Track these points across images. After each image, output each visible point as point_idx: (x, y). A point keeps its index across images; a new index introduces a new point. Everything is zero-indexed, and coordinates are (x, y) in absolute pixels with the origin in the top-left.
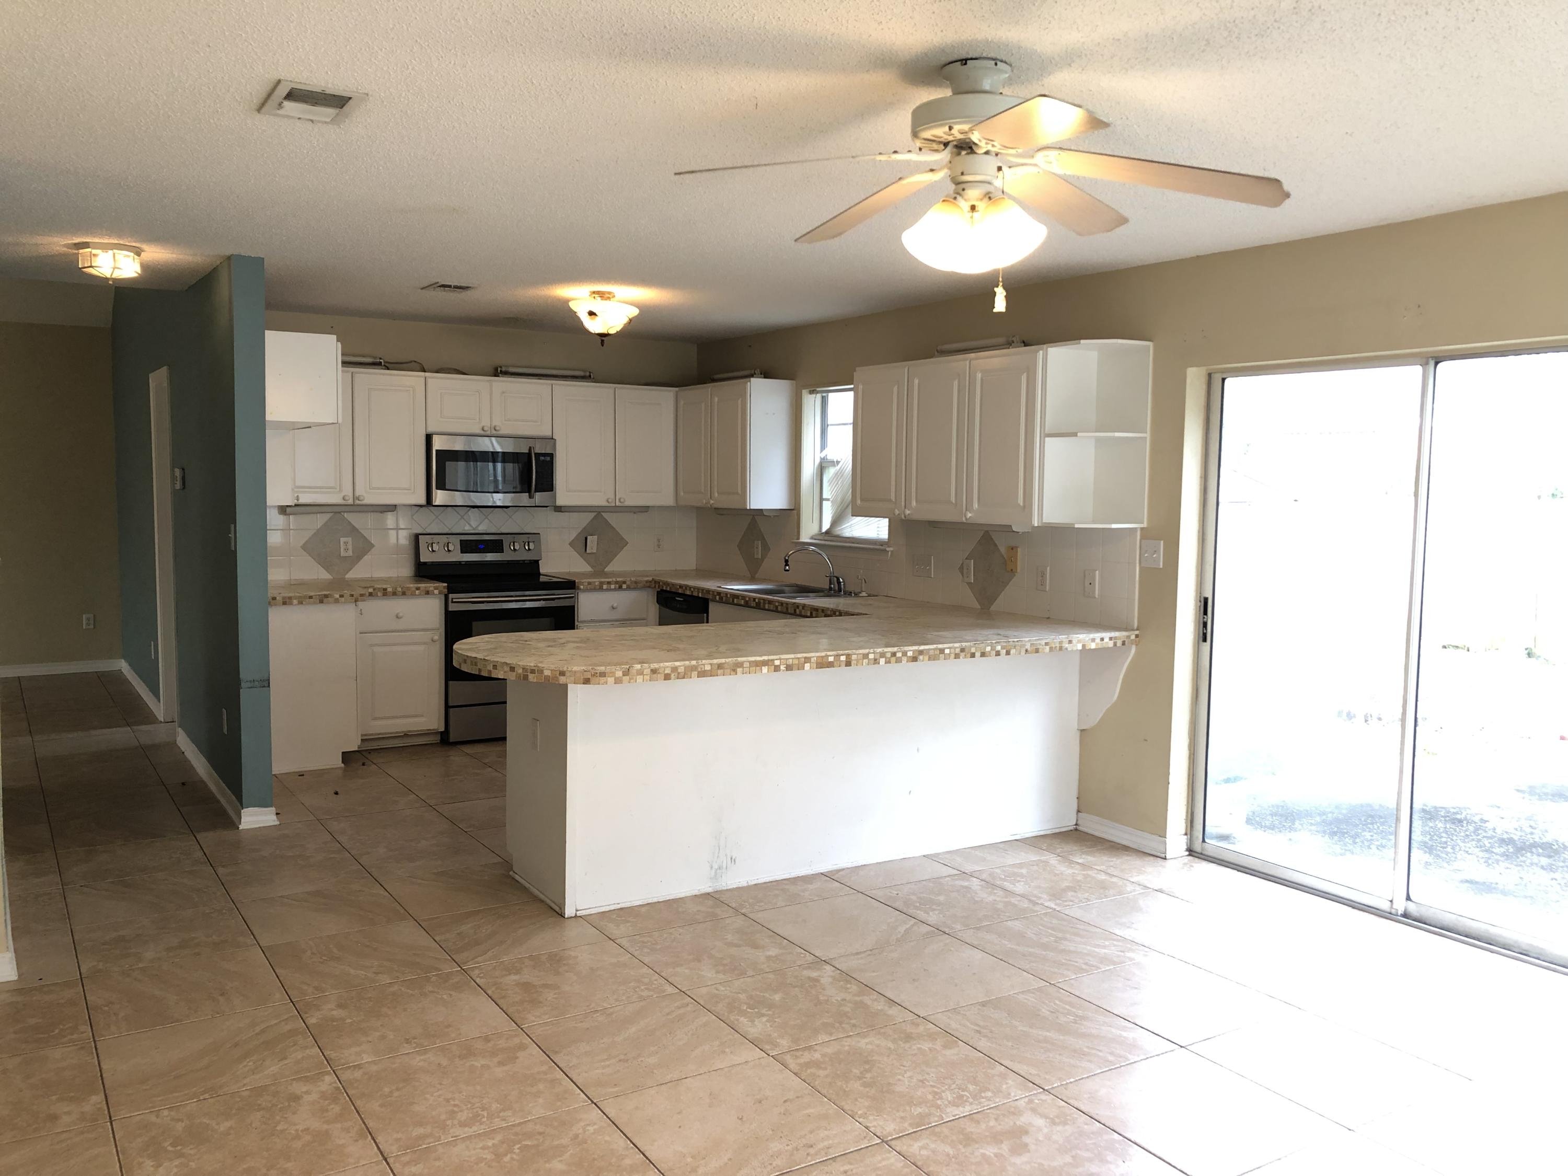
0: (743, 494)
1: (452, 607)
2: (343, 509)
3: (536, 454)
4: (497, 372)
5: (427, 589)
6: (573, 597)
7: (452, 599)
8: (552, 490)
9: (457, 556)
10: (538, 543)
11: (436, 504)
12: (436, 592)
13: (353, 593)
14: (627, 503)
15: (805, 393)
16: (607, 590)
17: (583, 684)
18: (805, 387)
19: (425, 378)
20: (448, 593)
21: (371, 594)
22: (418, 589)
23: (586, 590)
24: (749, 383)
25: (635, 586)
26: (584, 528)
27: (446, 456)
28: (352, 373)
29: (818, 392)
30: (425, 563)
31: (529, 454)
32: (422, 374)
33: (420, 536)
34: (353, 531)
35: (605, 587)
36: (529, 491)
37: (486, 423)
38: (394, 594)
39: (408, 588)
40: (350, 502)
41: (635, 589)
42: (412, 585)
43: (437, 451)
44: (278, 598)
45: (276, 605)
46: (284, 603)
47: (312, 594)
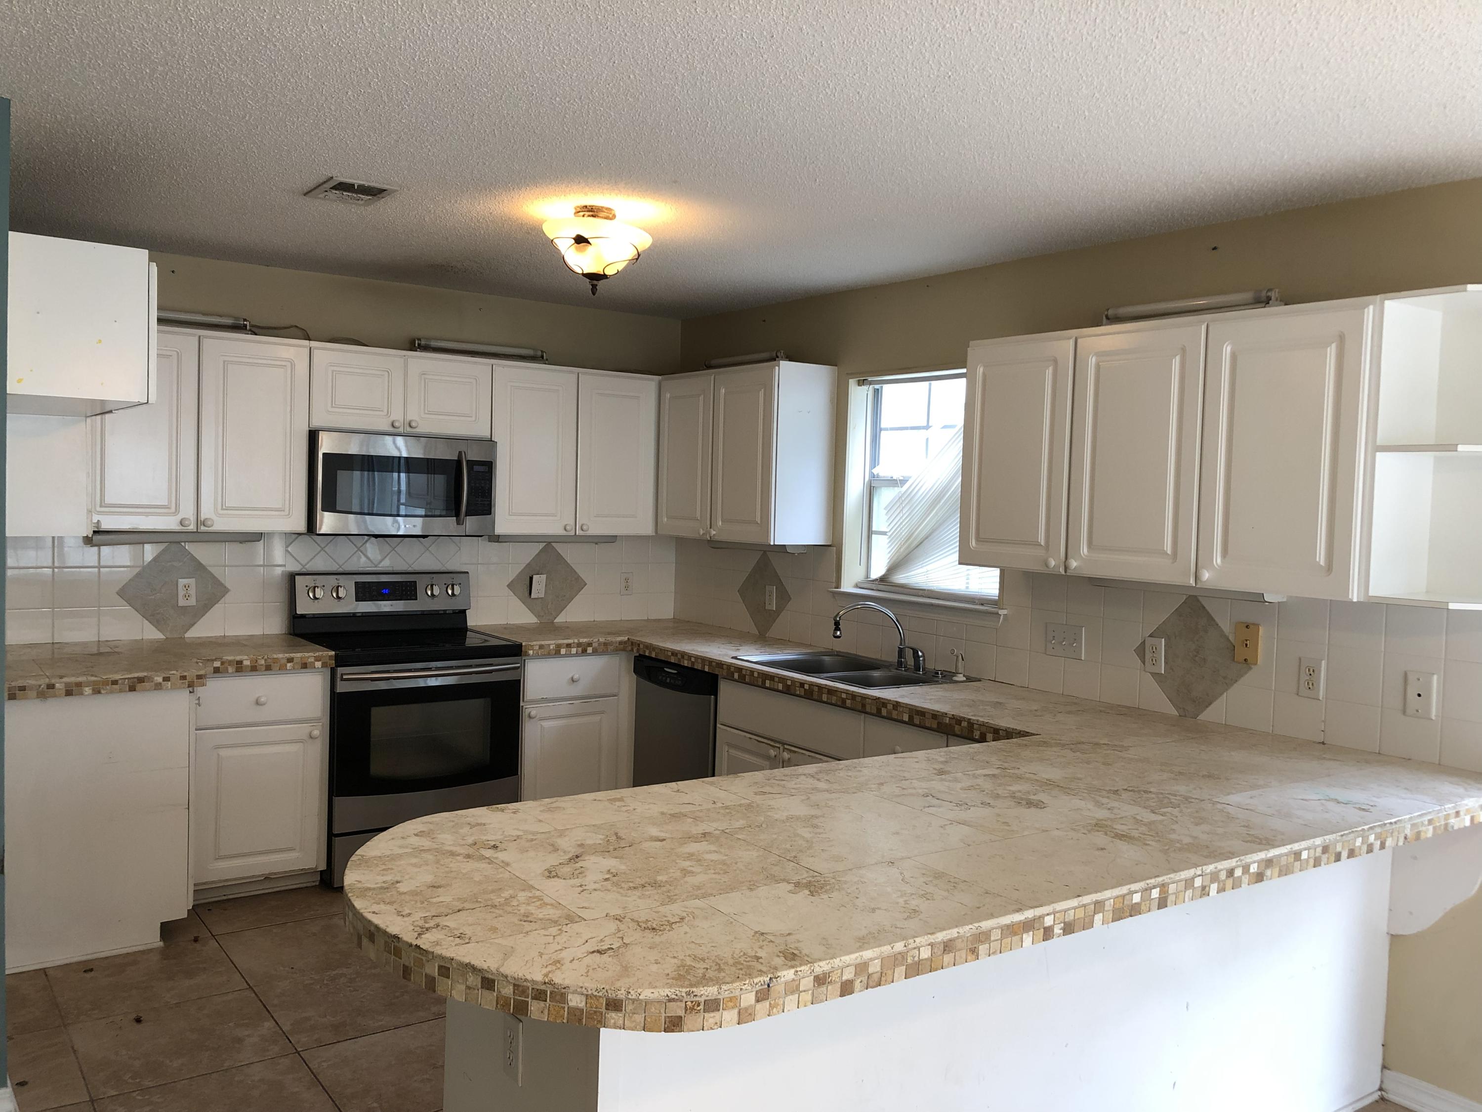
0: (765, 523)
1: (341, 688)
2: (183, 537)
3: (468, 461)
4: (414, 345)
5: (304, 661)
6: (518, 668)
7: (342, 675)
8: (490, 514)
9: (351, 605)
10: (466, 588)
11: (322, 532)
12: (318, 664)
13: (185, 674)
14: (590, 533)
15: (852, 383)
16: (566, 656)
17: (665, 1031)
18: (852, 375)
19: (310, 348)
20: (337, 666)
21: (217, 670)
22: (290, 660)
23: (537, 657)
24: (777, 368)
25: (602, 650)
26: (529, 564)
27: (336, 462)
28: (200, 337)
29: (871, 383)
30: (303, 616)
31: (459, 462)
32: (306, 342)
33: (297, 577)
34: (199, 569)
35: (563, 651)
36: (457, 515)
37: (397, 415)
38: (254, 669)
39: (276, 661)
40: (192, 527)
41: (604, 653)
42: (281, 656)
43: (324, 454)
44: (57, 685)
45: (55, 696)
46: (69, 693)
47: (117, 677)
